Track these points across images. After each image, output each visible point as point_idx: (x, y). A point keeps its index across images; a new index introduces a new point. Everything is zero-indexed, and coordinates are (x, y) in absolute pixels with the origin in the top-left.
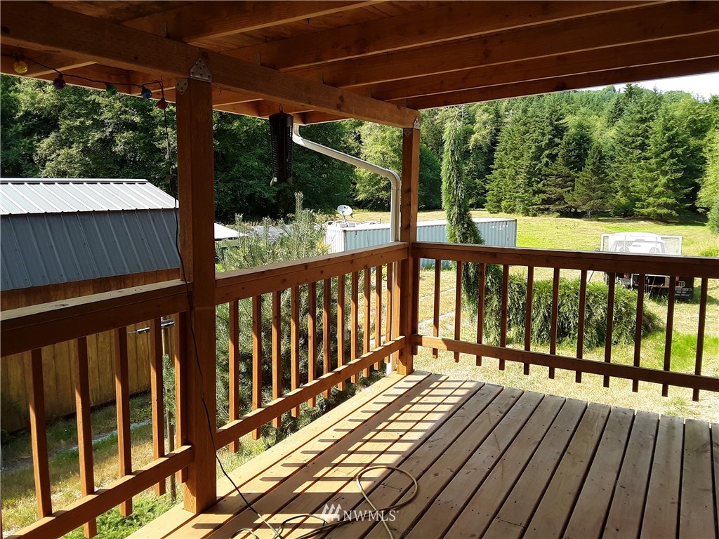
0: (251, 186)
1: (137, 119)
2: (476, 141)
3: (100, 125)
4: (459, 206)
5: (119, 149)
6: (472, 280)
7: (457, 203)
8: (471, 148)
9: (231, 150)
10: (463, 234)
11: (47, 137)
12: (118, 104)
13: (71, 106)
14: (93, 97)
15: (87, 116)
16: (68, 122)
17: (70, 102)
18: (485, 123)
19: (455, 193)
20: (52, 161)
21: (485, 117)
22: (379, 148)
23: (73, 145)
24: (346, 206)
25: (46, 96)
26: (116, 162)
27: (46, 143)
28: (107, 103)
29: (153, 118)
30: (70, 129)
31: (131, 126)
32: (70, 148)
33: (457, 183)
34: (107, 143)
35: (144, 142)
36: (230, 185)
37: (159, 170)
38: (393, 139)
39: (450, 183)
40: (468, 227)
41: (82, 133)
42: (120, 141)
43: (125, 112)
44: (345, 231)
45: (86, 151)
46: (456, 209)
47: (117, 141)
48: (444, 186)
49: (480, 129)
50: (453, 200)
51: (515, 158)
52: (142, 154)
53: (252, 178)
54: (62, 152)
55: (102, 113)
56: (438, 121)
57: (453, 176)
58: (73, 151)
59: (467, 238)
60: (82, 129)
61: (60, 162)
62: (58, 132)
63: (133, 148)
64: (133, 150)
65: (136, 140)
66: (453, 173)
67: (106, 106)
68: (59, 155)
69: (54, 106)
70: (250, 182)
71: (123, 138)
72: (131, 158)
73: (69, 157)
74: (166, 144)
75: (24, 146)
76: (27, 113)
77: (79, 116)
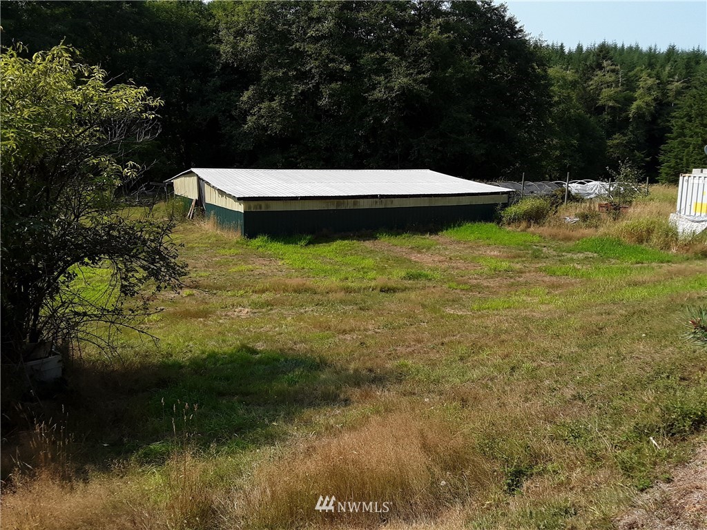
1: (347, 69)
2: (639, 108)
3: (303, 76)
5: (323, 102)
8: (631, 115)
11: (247, 90)
12: (325, 52)
13: (273, 56)
14: (297, 45)
15: (289, 66)
16: (270, 73)
17: (272, 52)
18: (649, 89)
20: (254, 115)
21: (651, 82)
23: (276, 98)
25: (249, 45)
27: (246, 96)
28: (314, 50)
29: (362, 67)
30: (273, 80)
31: (339, 76)
32: (272, 100)
34: (311, 96)
35: (351, 94)
36: (438, 141)
41: (285, 84)
42: (326, 93)
43: (333, 60)
45: (288, 104)
47: (322, 94)
49: (643, 95)
52: (345, 108)
54: (263, 106)
55: (306, 62)
58: (275, 104)
60: (285, 80)
61: (263, 116)
62: (259, 84)
63: (340, 100)
64: (338, 103)
65: (345, 91)
67: (313, 53)
68: (260, 109)
70: (461, 138)
71: (330, 89)
72: (334, 112)
73: (271, 109)
74: (378, 94)
75: (223, 101)
76: (225, 66)
77: (281, 65)
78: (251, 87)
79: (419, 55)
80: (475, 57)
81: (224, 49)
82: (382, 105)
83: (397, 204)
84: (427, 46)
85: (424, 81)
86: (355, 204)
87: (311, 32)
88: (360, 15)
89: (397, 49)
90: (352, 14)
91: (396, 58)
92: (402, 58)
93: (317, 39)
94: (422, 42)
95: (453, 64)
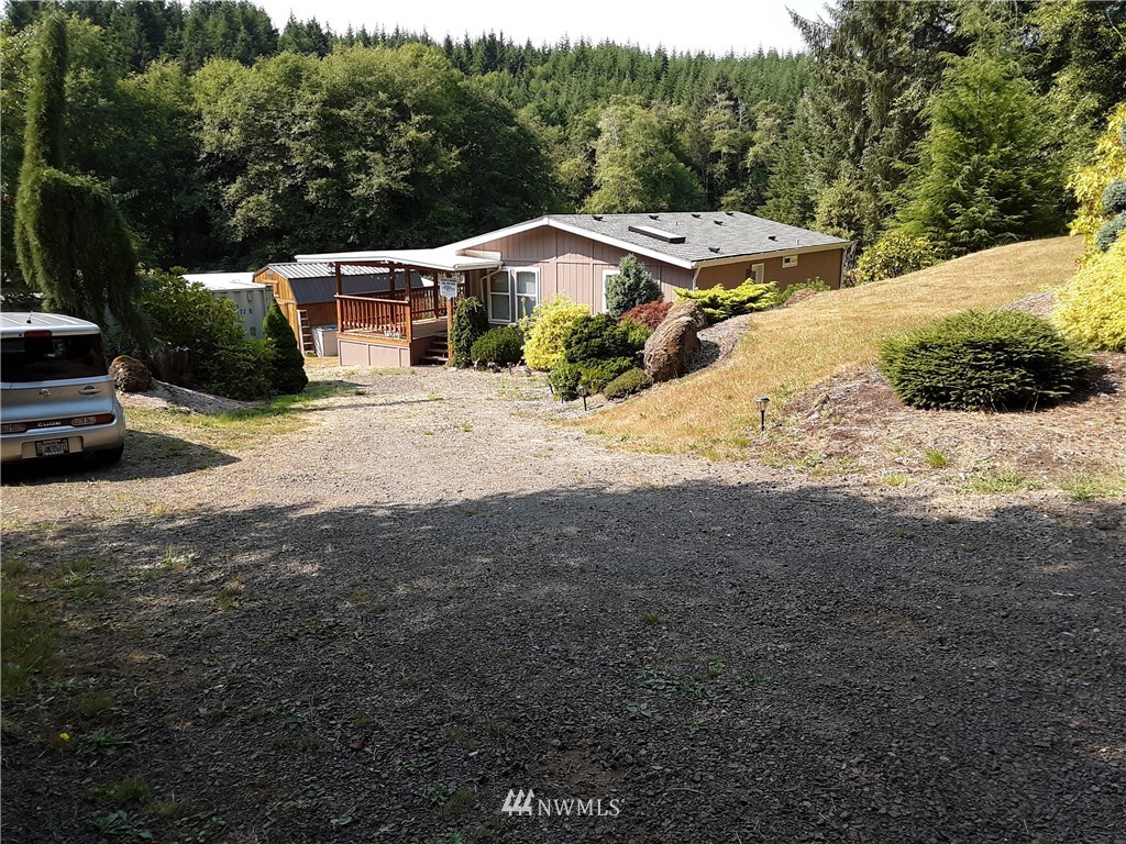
0: (447, 233)
1: (331, 165)
3: (289, 170)
5: (312, 196)
9: (427, 196)
11: (234, 182)
12: (309, 149)
13: (260, 149)
14: (282, 140)
15: (275, 160)
16: (257, 166)
17: (258, 145)
21: (769, 122)
22: (617, 170)
23: (263, 192)
25: (233, 139)
27: (233, 188)
28: (297, 147)
29: (346, 163)
30: (259, 174)
31: (322, 172)
32: (260, 194)
34: (297, 190)
35: (337, 189)
37: (351, 219)
38: (636, 159)
41: (272, 178)
42: (312, 188)
43: (317, 157)
45: (276, 198)
47: (309, 189)
49: (762, 139)
51: (791, 184)
53: (448, 225)
54: (251, 199)
55: (292, 157)
56: (705, 127)
58: (263, 198)
60: (272, 174)
62: (246, 177)
64: (325, 197)
65: (329, 186)
67: (296, 149)
68: (249, 202)
69: (240, 149)
71: (315, 184)
72: (324, 205)
73: (260, 204)
74: (360, 191)
75: (210, 191)
76: (210, 155)
77: (268, 159)
78: (239, 180)
79: (400, 151)
80: (455, 152)
81: (209, 140)
82: (366, 201)
85: (405, 179)
87: (295, 129)
88: (342, 113)
89: (381, 145)
90: (334, 111)
91: (377, 156)
92: (385, 154)
93: (303, 135)
94: (402, 140)
95: (434, 160)
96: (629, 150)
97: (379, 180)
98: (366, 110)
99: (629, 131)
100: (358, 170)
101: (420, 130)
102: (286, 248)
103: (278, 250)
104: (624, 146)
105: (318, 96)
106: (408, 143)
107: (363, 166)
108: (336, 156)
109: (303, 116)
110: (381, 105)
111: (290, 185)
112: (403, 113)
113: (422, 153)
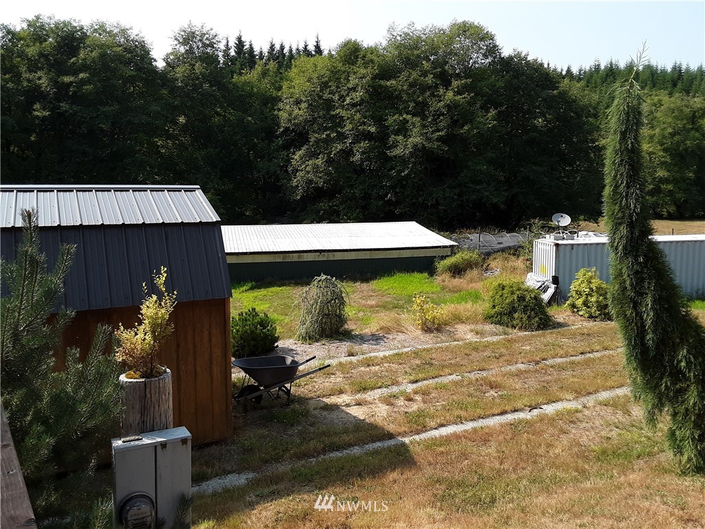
0: (479, 190)
1: (373, 129)
3: (342, 137)
4: (631, 225)
5: (357, 157)
6: (652, 354)
7: (626, 220)
9: (461, 155)
10: (637, 272)
11: (300, 150)
12: (358, 117)
13: (320, 120)
14: (337, 111)
15: (332, 129)
16: (316, 135)
17: (320, 117)
19: (623, 203)
20: (302, 171)
23: (320, 157)
24: (564, 215)
25: (301, 112)
26: (355, 170)
27: (299, 155)
28: (349, 116)
29: (387, 127)
30: (317, 141)
31: (368, 136)
32: (317, 158)
33: (628, 186)
34: (348, 153)
35: (378, 152)
36: (457, 191)
37: (390, 177)
38: (664, 137)
39: (617, 187)
40: (646, 262)
41: (328, 145)
42: (358, 151)
43: (364, 123)
44: (557, 245)
45: (329, 162)
46: (623, 230)
47: (355, 151)
48: (607, 191)
50: (620, 215)
52: (376, 162)
53: (480, 182)
54: (310, 162)
55: (345, 126)
57: (622, 175)
58: (319, 162)
59: (643, 280)
60: (328, 141)
61: (308, 172)
62: (308, 145)
63: (369, 157)
64: (369, 159)
65: (371, 149)
66: (622, 169)
67: (348, 118)
68: (307, 166)
69: (306, 121)
70: (478, 187)
71: (360, 148)
72: (367, 166)
73: (316, 167)
74: (398, 151)
75: (282, 159)
76: (287, 129)
77: (326, 129)
78: (305, 147)
79: (438, 114)
80: (493, 112)
81: (283, 115)
83: (338, 257)
84: (445, 106)
85: (439, 139)
86: (299, 257)
87: (348, 100)
88: (388, 83)
89: (420, 110)
90: (382, 82)
91: (417, 119)
92: (424, 118)
93: (354, 105)
94: (442, 104)
95: (471, 121)
96: (657, 130)
97: (415, 139)
98: (411, 80)
99: (658, 115)
100: (397, 133)
101: (459, 93)
102: (336, 206)
103: (330, 207)
104: (653, 128)
105: (369, 70)
106: (448, 106)
107: (403, 129)
108: (379, 121)
109: (354, 89)
110: (425, 74)
111: (341, 150)
112: (445, 79)
113: (458, 115)
